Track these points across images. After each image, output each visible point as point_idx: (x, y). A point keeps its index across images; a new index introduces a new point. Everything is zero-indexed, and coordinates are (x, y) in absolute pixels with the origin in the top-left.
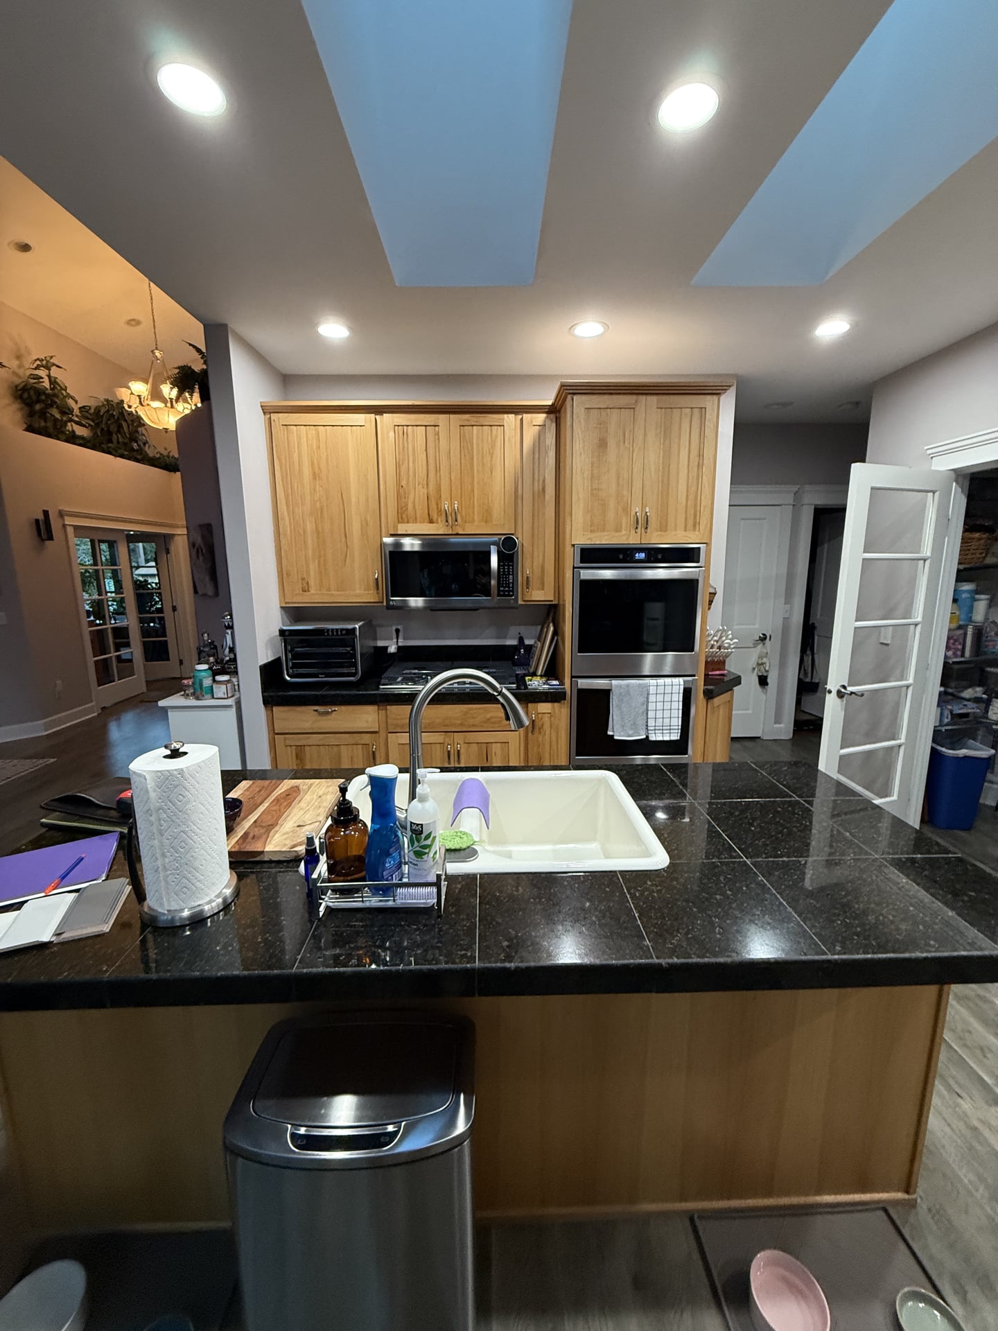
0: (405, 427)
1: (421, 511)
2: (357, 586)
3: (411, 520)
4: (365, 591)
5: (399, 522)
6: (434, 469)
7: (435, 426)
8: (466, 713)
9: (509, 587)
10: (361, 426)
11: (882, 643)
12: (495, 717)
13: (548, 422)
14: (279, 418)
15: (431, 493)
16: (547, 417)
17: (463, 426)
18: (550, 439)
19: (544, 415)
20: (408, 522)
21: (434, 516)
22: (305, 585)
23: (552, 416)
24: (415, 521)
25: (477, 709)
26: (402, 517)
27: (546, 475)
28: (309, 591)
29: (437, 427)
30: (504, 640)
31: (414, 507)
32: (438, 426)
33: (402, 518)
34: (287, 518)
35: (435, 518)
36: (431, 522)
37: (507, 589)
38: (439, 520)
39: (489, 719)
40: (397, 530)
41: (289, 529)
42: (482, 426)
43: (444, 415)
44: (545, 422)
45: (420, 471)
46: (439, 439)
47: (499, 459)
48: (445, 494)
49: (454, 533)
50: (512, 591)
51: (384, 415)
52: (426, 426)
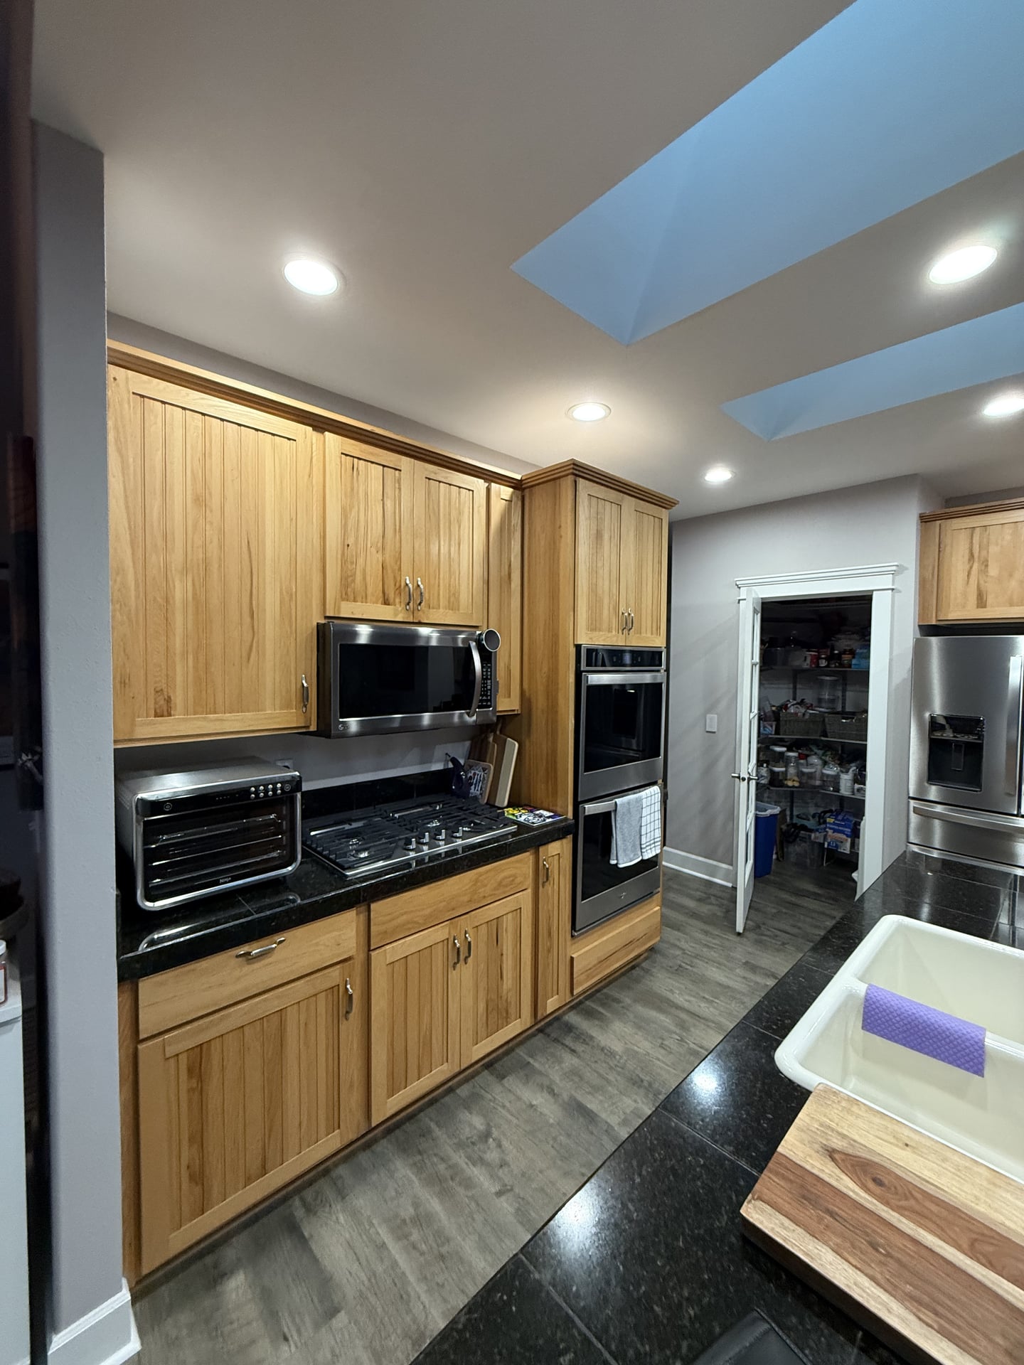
0: (356, 460)
1: (374, 586)
2: (268, 702)
3: (359, 598)
4: (281, 709)
5: (343, 600)
6: (393, 527)
7: (396, 469)
8: (477, 881)
9: (487, 696)
10: (289, 439)
11: (708, 732)
12: (506, 878)
13: (514, 499)
14: (127, 378)
15: (388, 559)
16: (513, 493)
17: (429, 479)
18: (516, 520)
19: (511, 490)
20: (355, 600)
21: (391, 594)
22: (162, 702)
23: (519, 493)
24: (365, 599)
25: (487, 872)
26: (348, 591)
27: (512, 559)
28: (170, 715)
29: (397, 472)
30: (429, 765)
31: (364, 579)
32: (400, 470)
33: (346, 594)
34: (131, 572)
35: (391, 596)
36: (386, 602)
37: (484, 698)
38: (397, 600)
39: (501, 882)
40: (339, 612)
41: (133, 593)
42: (450, 485)
43: (408, 459)
44: (511, 497)
45: (374, 527)
46: (400, 489)
47: (467, 531)
48: (406, 566)
49: (415, 621)
50: (490, 700)
51: (327, 433)
52: (384, 466)
